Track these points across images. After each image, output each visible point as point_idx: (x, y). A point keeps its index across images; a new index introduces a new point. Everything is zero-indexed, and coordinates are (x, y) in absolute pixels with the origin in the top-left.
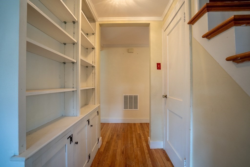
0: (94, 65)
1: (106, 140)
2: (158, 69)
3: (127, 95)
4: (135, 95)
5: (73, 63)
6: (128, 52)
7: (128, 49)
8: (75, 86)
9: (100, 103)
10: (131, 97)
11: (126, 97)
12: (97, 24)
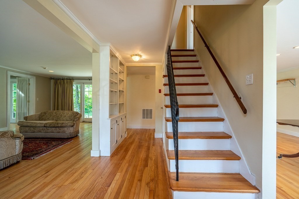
0: (123, 90)
1: (130, 135)
2: (159, 92)
3: (144, 109)
4: (150, 109)
5: (116, 92)
6: (146, 78)
7: (146, 76)
8: (117, 102)
9: (126, 112)
10: (147, 110)
11: (144, 110)
12: (125, 66)
